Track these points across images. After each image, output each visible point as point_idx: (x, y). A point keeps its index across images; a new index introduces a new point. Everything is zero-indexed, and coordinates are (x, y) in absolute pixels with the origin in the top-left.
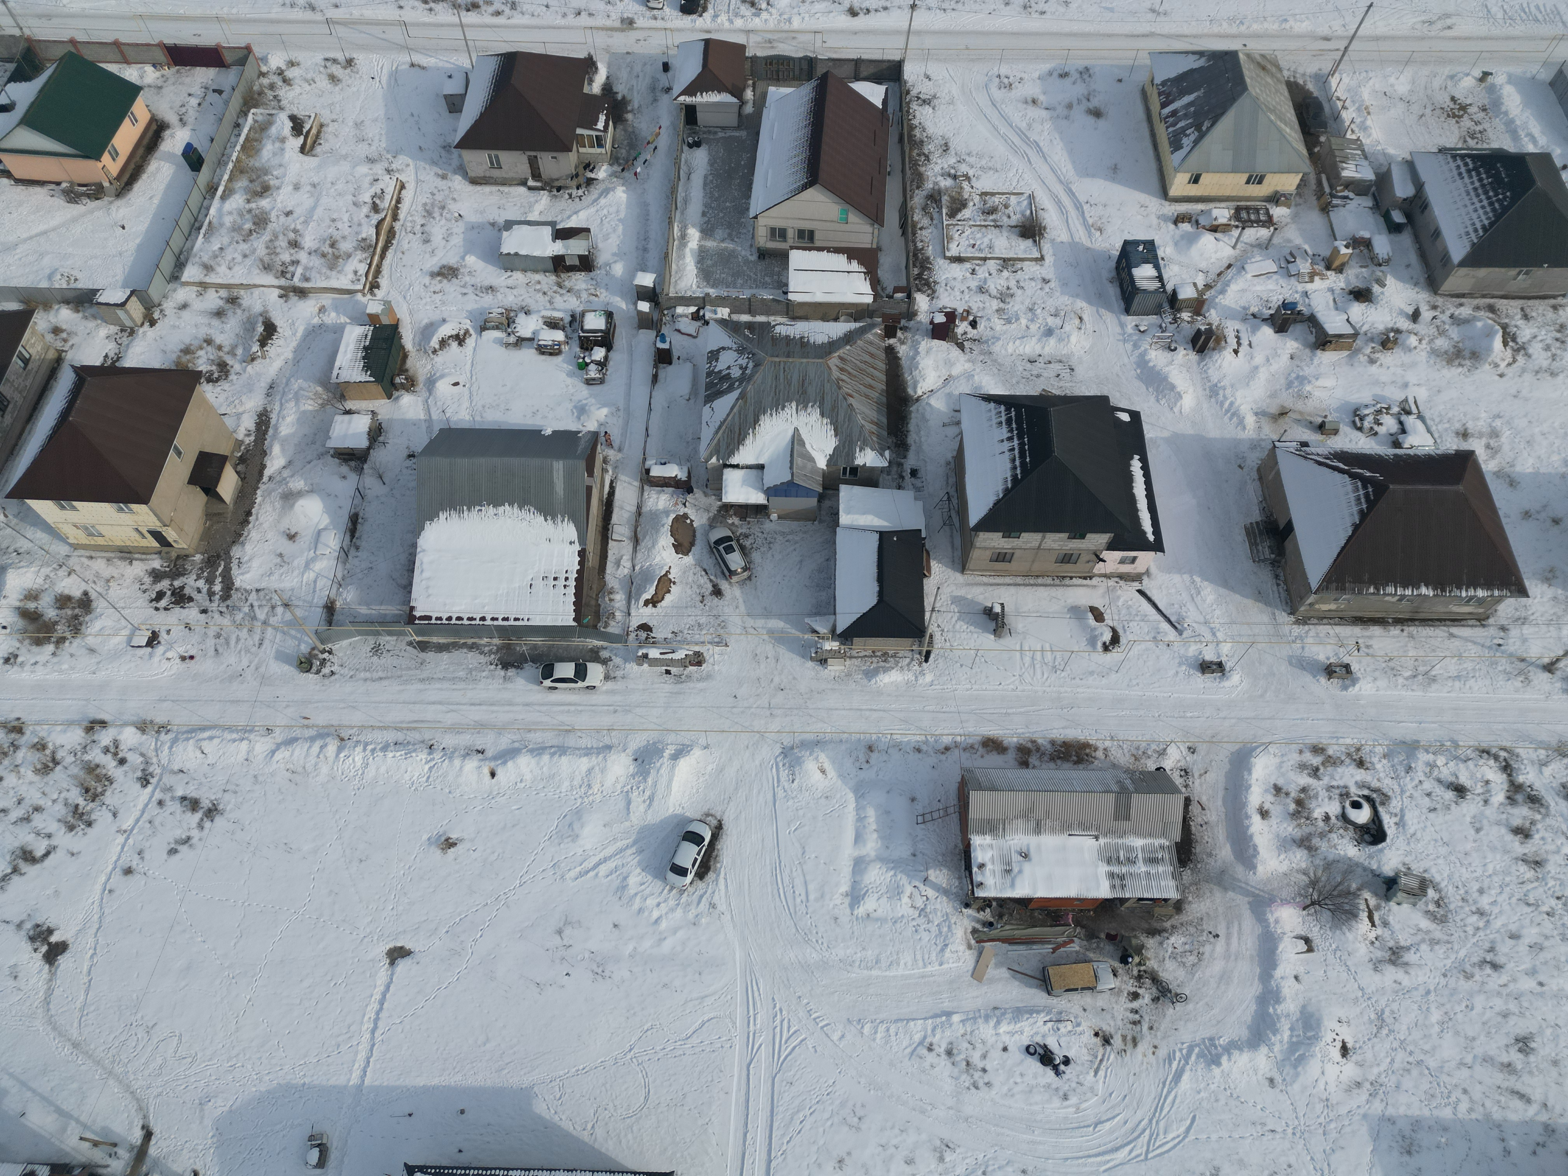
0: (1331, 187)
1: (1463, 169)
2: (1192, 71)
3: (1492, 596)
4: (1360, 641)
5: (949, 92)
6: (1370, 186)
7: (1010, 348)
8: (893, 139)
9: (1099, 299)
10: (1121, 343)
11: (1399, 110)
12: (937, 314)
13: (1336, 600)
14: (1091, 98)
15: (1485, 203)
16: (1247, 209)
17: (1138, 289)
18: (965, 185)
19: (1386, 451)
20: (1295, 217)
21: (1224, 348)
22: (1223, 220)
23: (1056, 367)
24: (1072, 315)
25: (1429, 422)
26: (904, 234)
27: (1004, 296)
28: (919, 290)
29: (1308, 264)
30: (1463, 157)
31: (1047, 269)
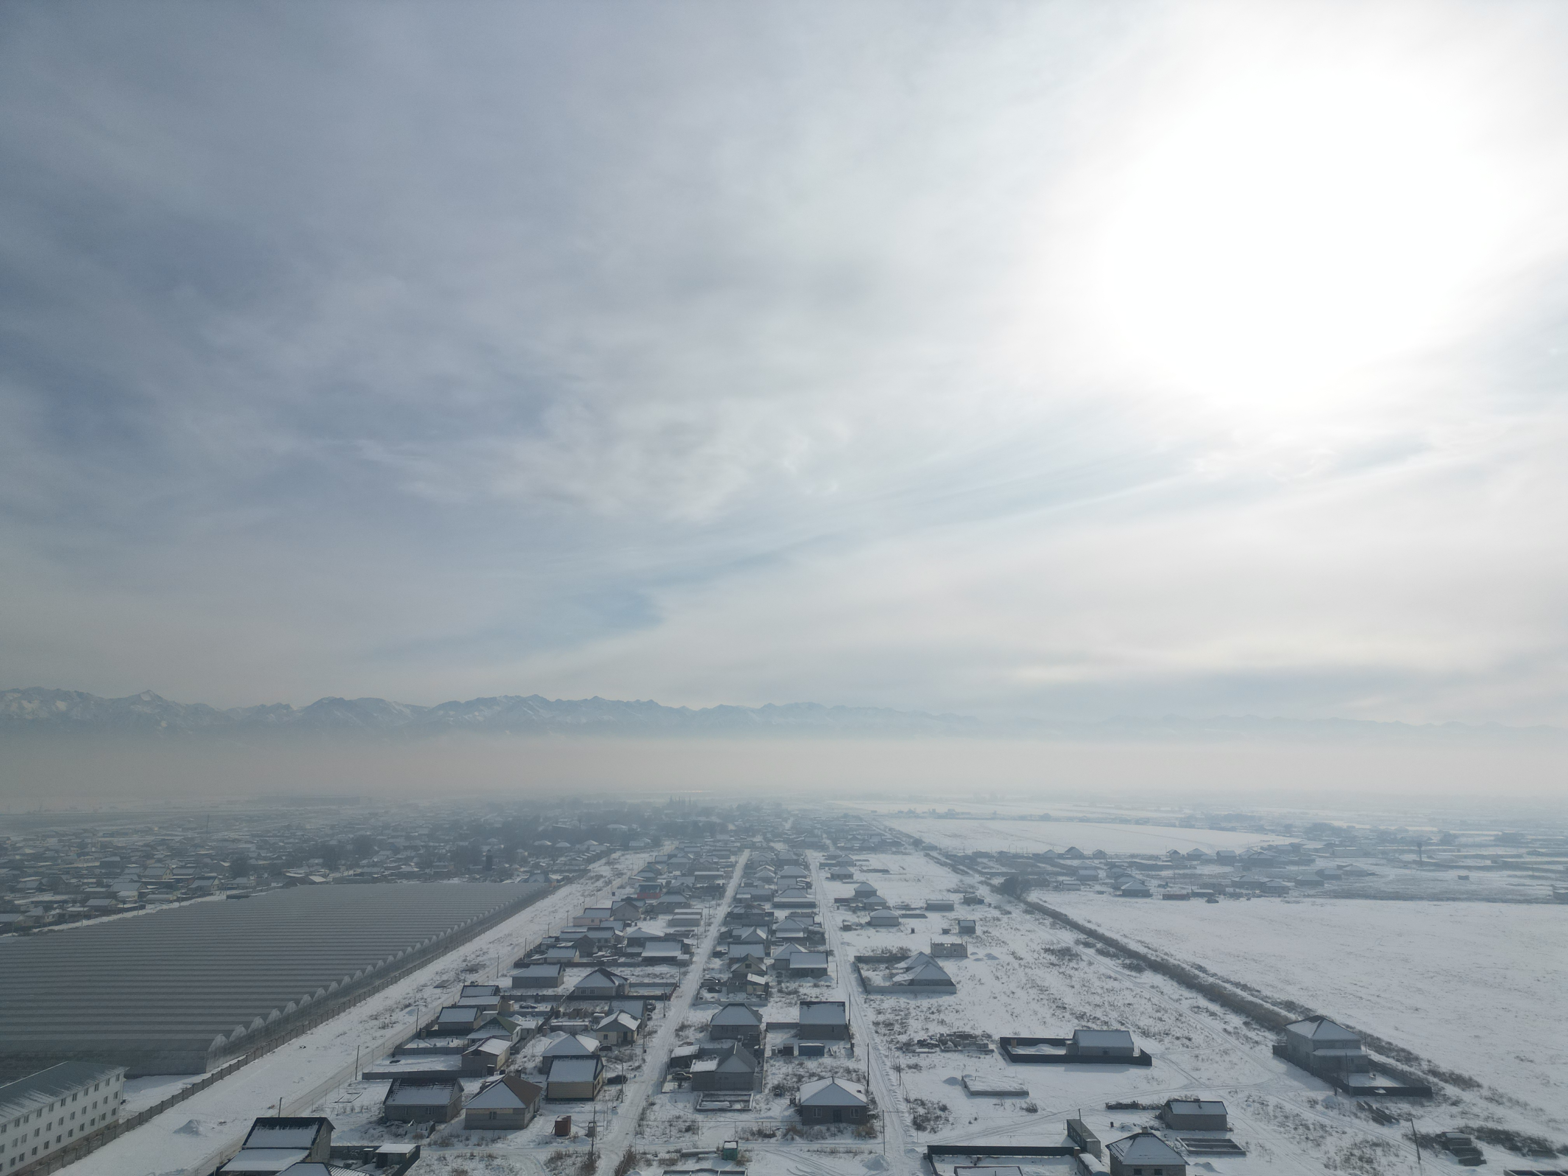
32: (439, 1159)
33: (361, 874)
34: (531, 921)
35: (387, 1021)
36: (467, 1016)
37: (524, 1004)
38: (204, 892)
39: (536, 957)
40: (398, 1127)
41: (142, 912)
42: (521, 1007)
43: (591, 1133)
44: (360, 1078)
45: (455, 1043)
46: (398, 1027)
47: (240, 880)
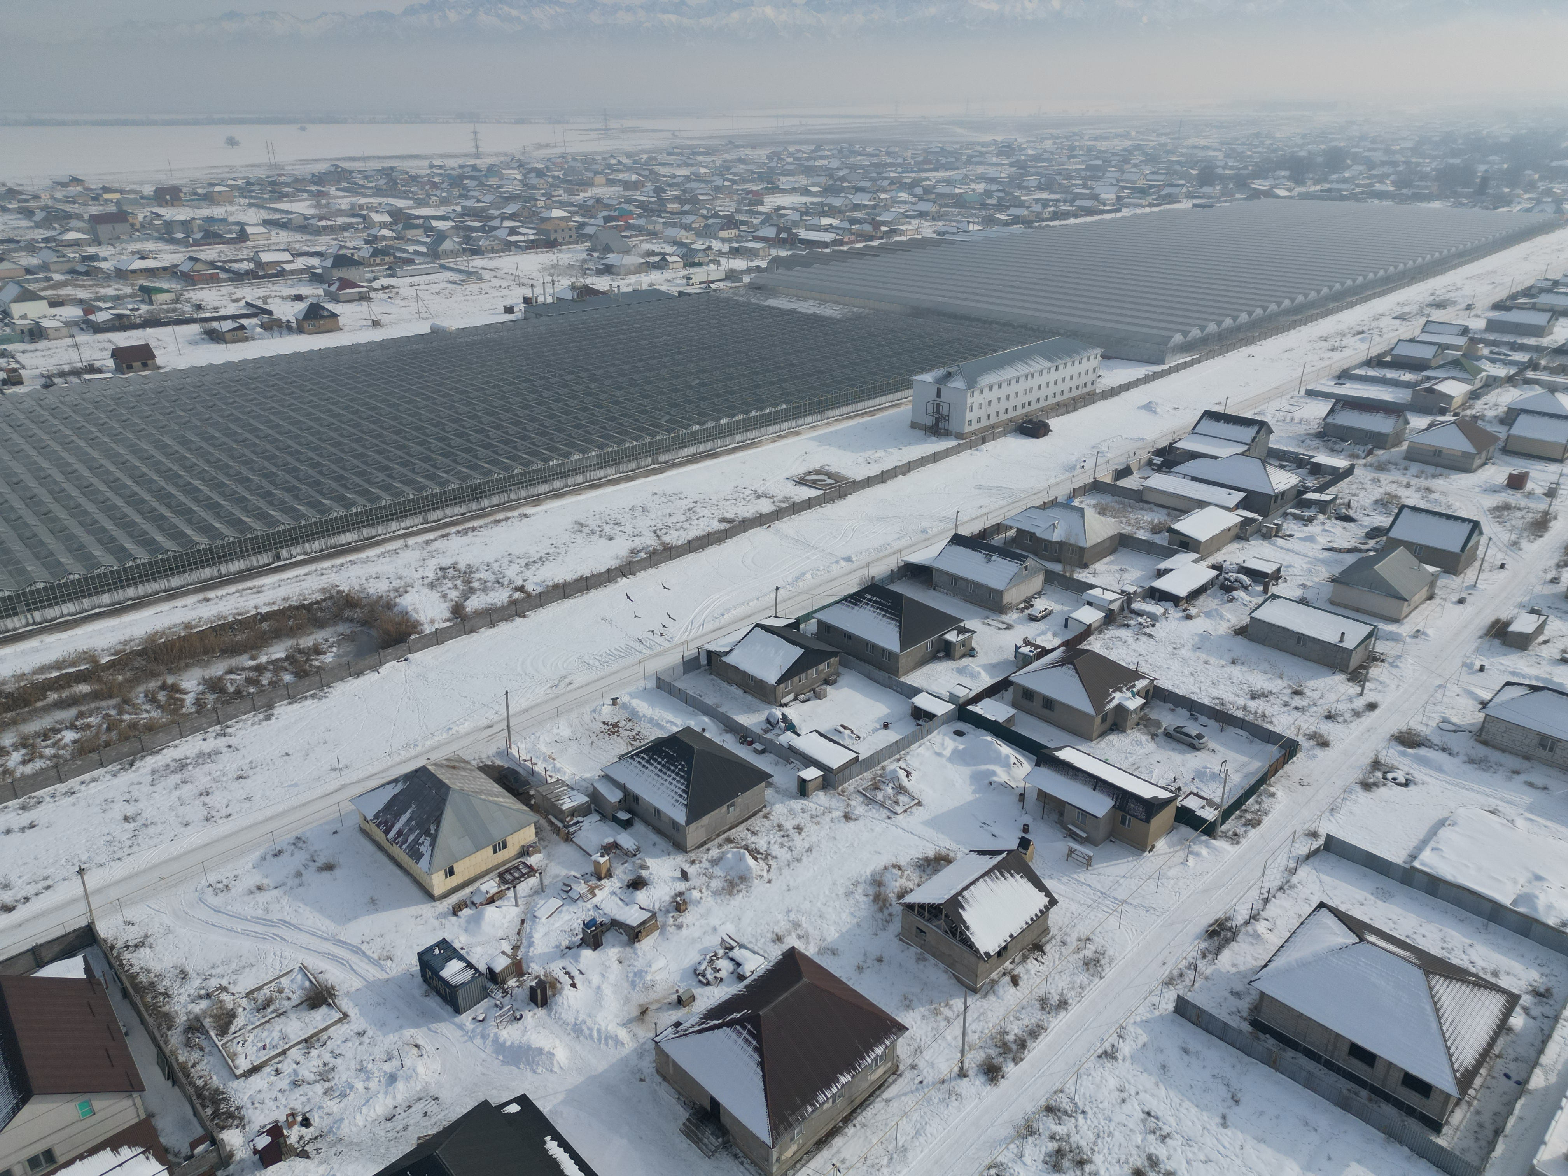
0: (562, 821)
1: (643, 762)
2: (395, 796)
3: (887, 1047)
4: (834, 1161)
5: (162, 924)
6: (589, 806)
7: (360, 1120)
8: (115, 998)
9: (425, 1017)
10: (470, 1043)
11: (573, 747)
12: (257, 1140)
13: (792, 1139)
14: (316, 858)
15: (673, 775)
16: (508, 871)
17: (456, 987)
18: (224, 996)
19: (737, 988)
20: (549, 856)
21: (562, 988)
22: (496, 890)
23: (419, 1107)
24: (407, 1048)
25: (749, 946)
26: (175, 1082)
27: (325, 1075)
28: (223, 1128)
29: (583, 885)
30: (637, 755)
31: (357, 1022)
32: (1373, 480)
33: (1329, 190)
34: (1526, 259)
35: (1337, 344)
36: (1426, 353)
37: (1496, 350)
38: (1172, 199)
39: (1523, 300)
40: (1335, 443)
41: (1119, 215)
42: (1492, 352)
43: (1551, 493)
44: (1302, 392)
45: (1408, 376)
46: (1347, 353)
47: (1206, 189)
